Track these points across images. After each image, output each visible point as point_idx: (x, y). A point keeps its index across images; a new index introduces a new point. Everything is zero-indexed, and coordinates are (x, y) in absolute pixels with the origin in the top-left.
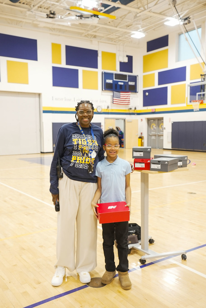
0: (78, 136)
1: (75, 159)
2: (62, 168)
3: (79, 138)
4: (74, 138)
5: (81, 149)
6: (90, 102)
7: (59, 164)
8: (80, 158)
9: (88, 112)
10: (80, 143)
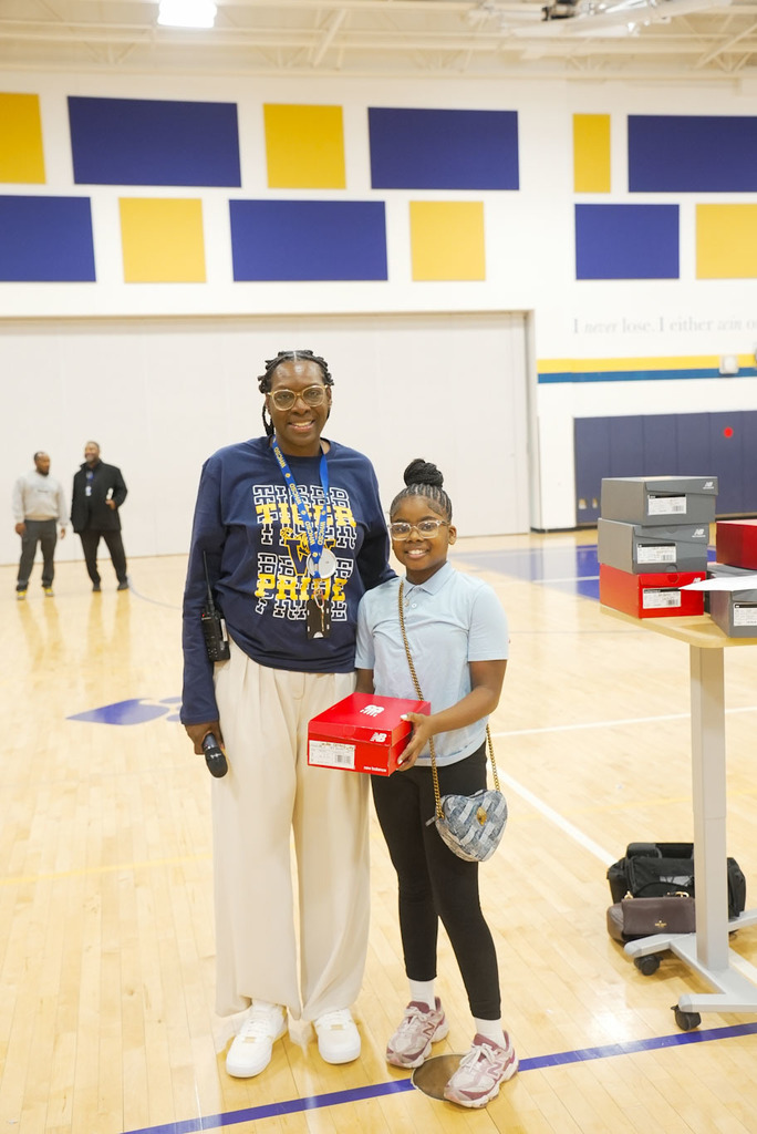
0: (276, 493)
1: (271, 586)
2: (223, 621)
3: (282, 498)
4: (261, 500)
5: (288, 542)
6: (315, 355)
7: (209, 606)
8: (289, 582)
9: (311, 394)
10: (285, 519)
